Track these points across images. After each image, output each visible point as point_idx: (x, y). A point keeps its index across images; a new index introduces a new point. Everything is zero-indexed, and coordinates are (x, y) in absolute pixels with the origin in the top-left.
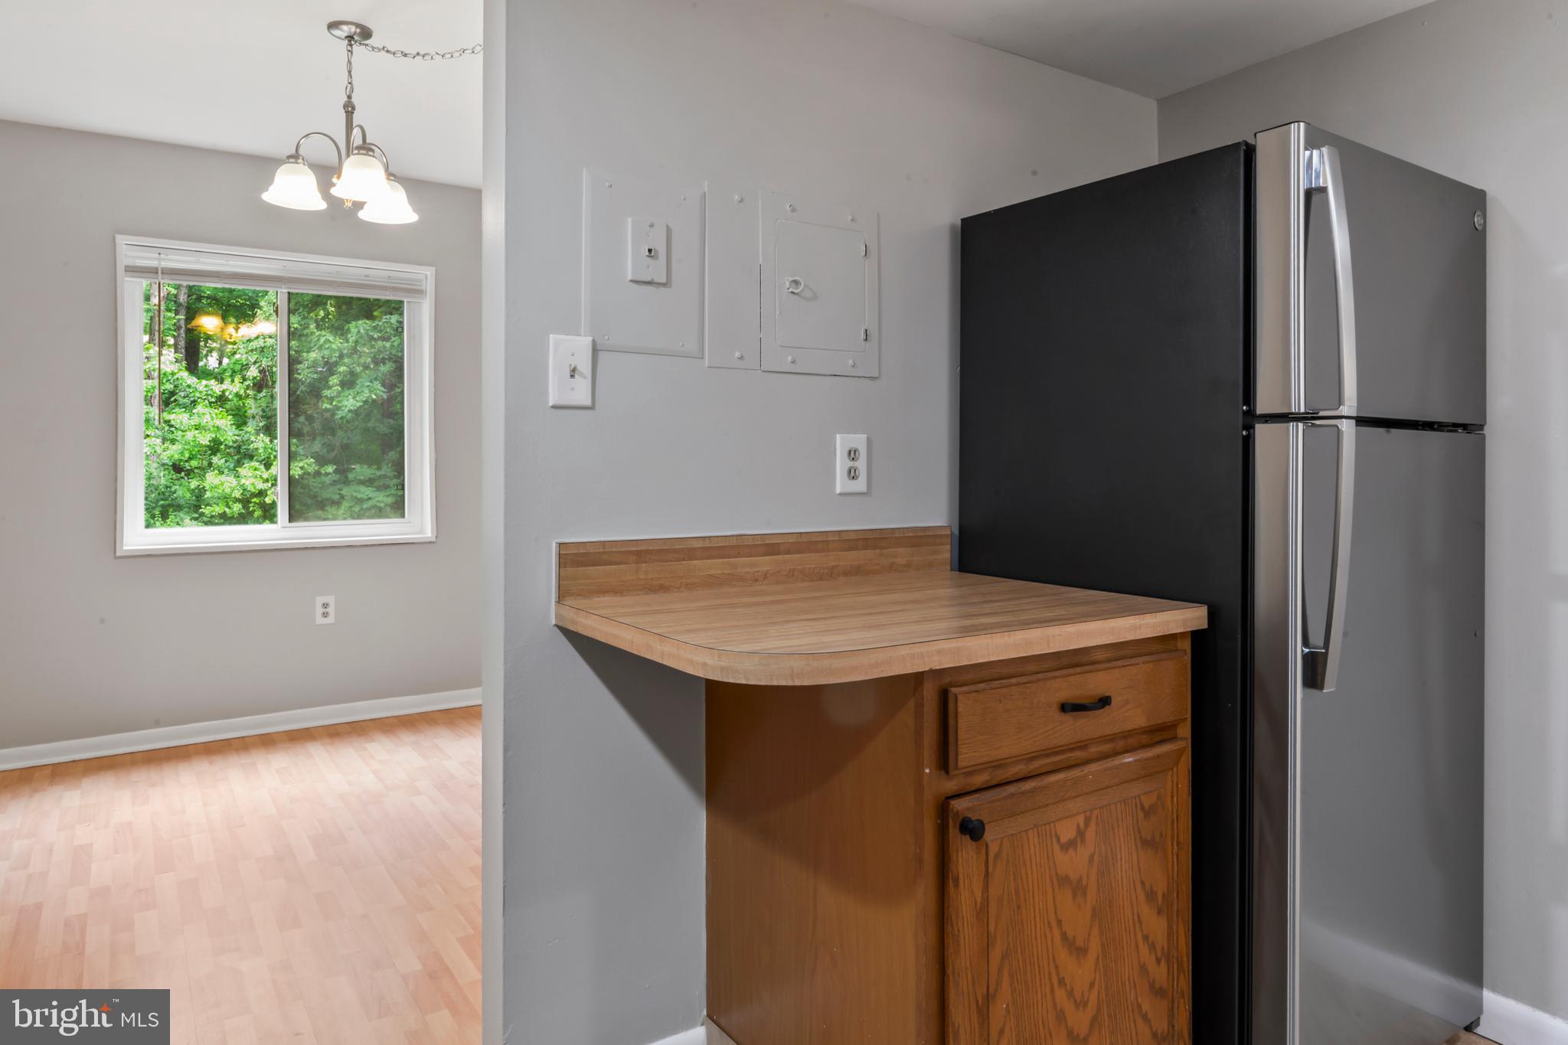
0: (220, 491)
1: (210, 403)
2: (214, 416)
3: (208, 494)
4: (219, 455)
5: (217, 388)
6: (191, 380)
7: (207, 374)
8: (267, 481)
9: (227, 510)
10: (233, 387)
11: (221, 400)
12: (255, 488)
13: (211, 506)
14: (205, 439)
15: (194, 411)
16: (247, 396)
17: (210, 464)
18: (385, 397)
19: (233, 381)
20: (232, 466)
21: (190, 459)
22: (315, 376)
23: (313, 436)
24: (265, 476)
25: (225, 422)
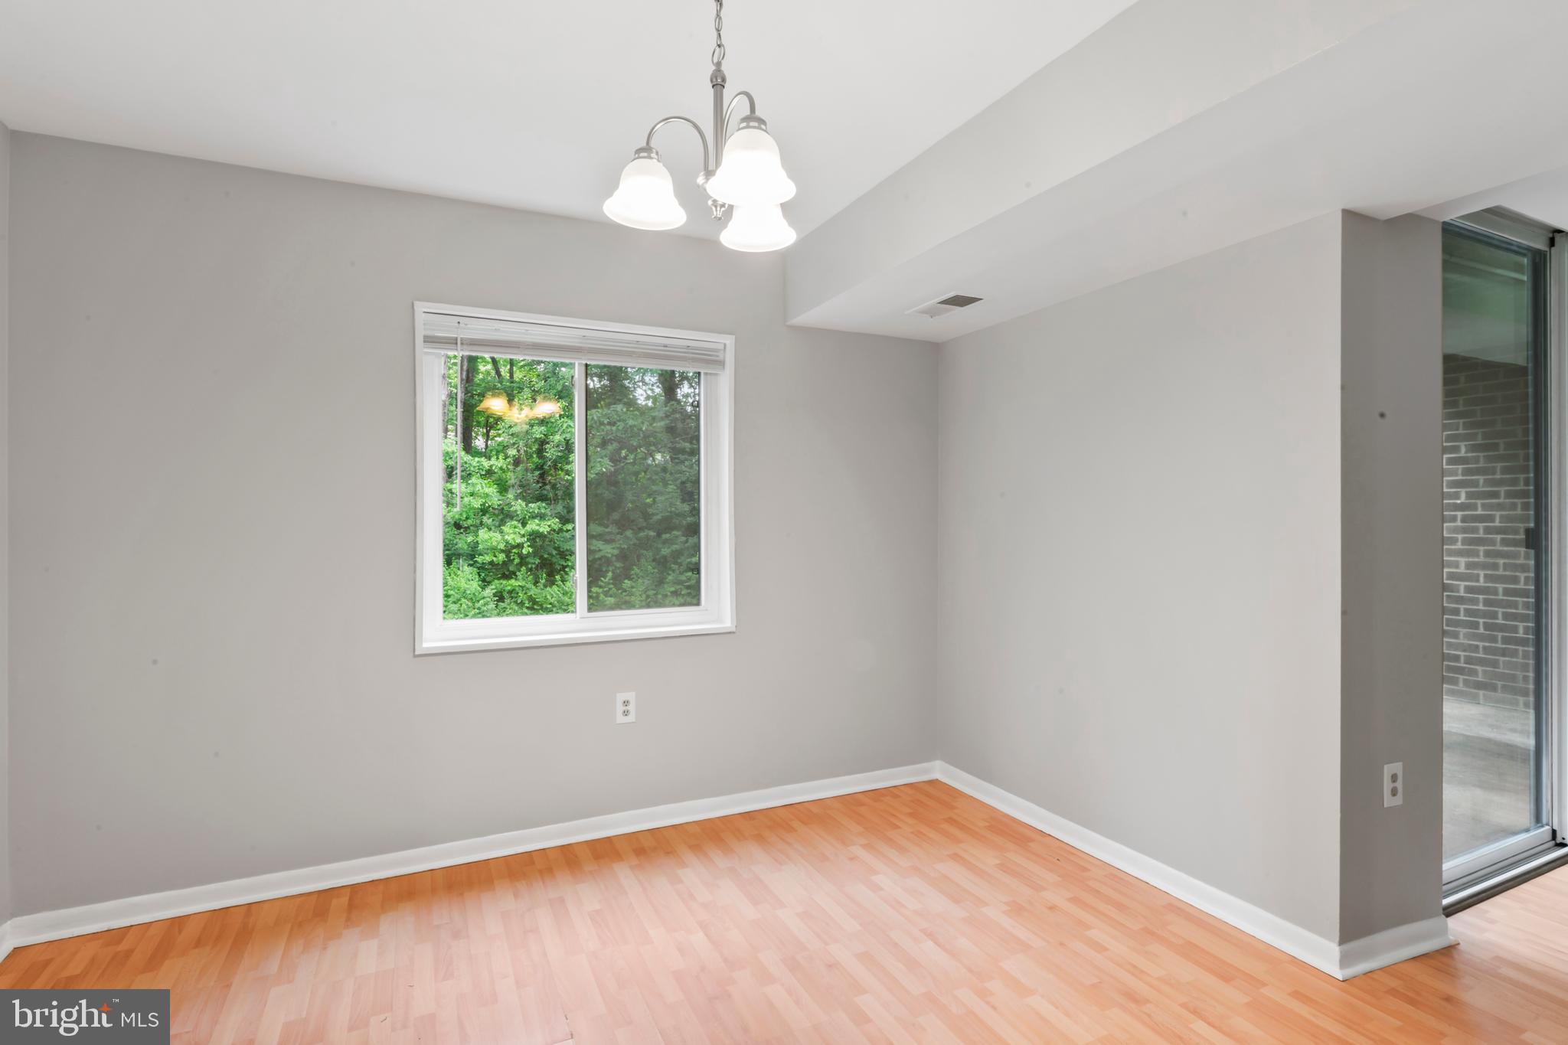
0: (489, 544)
1: (481, 475)
2: (484, 485)
3: (480, 547)
4: (488, 516)
5: (486, 464)
6: (468, 458)
7: (477, 453)
8: (523, 536)
9: (495, 559)
10: (497, 463)
11: (489, 473)
12: (515, 542)
13: (482, 555)
14: (477, 504)
15: (469, 482)
16: (508, 469)
17: (481, 523)
18: (612, 469)
19: (498, 458)
20: (497, 523)
21: (467, 518)
22: (559, 454)
23: (556, 500)
24: (522, 532)
25: (492, 490)
